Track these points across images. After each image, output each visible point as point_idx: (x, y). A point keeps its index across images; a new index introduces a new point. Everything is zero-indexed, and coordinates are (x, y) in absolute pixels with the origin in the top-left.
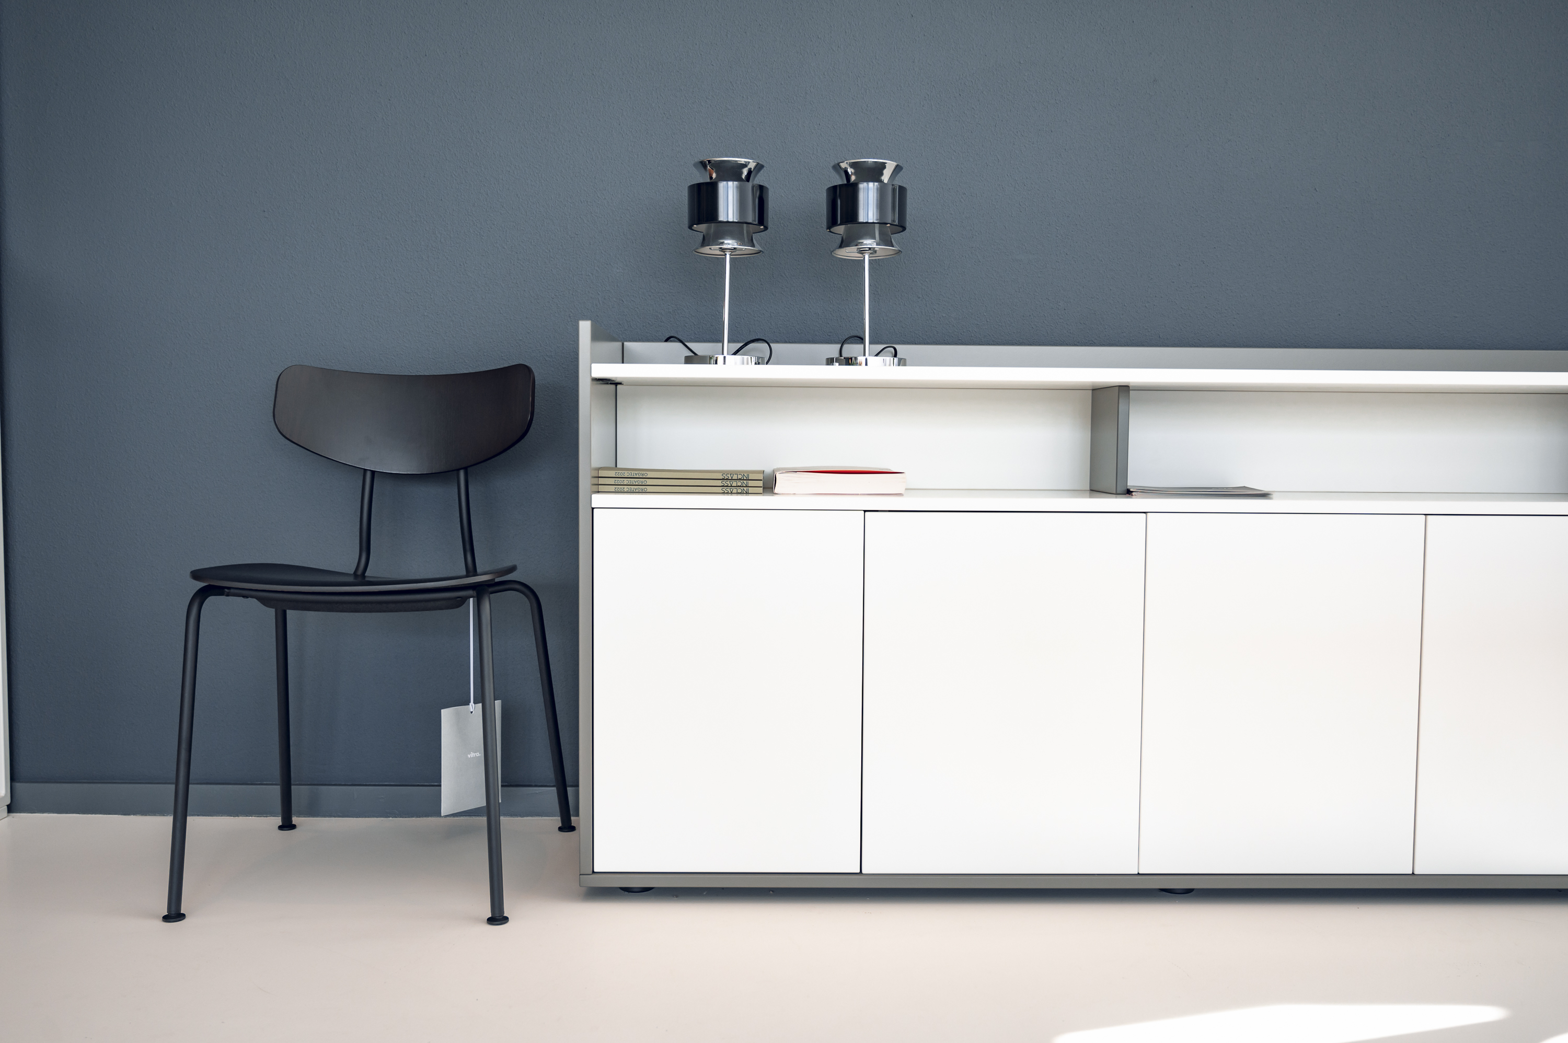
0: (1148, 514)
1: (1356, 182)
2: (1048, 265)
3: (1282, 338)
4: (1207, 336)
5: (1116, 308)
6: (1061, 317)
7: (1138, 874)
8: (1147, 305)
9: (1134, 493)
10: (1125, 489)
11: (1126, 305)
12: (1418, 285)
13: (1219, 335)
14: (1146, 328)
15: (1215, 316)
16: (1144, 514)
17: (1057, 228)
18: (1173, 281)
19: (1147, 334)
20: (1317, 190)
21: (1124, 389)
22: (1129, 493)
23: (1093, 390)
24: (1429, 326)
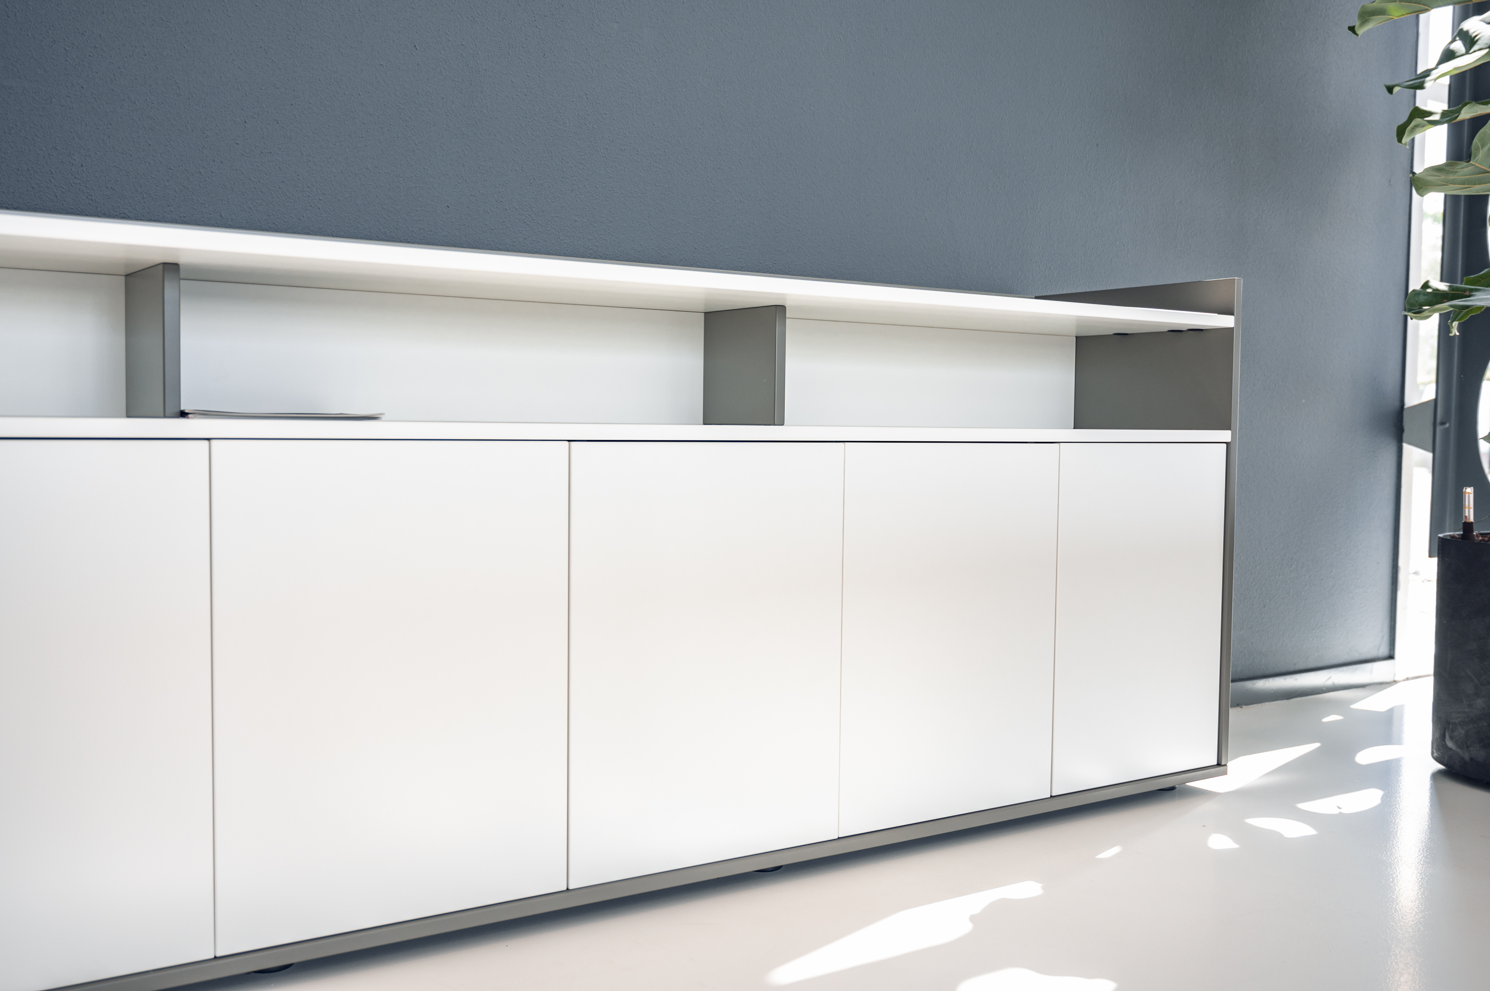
0: (213, 442)
1: (463, 45)
2: (53, 100)
3: (380, 229)
4: (286, 220)
5: (159, 171)
6: (78, 176)
7: (215, 957)
8: (202, 171)
9: (190, 415)
10: (177, 410)
11: (172, 168)
12: (534, 179)
13: (300, 220)
14: (202, 202)
15: (294, 194)
16: (206, 442)
17: (67, 48)
18: (236, 142)
19: (204, 211)
20: (418, 48)
21: (171, 269)
22: (183, 414)
23: (127, 276)
24: (548, 229)
